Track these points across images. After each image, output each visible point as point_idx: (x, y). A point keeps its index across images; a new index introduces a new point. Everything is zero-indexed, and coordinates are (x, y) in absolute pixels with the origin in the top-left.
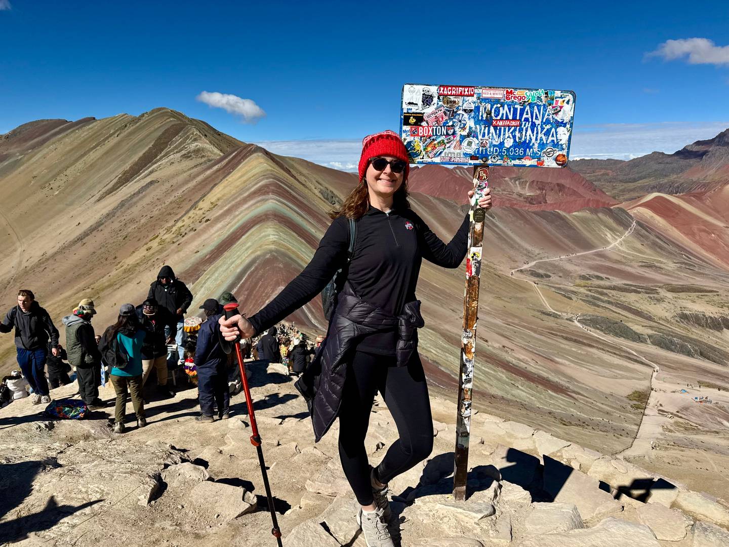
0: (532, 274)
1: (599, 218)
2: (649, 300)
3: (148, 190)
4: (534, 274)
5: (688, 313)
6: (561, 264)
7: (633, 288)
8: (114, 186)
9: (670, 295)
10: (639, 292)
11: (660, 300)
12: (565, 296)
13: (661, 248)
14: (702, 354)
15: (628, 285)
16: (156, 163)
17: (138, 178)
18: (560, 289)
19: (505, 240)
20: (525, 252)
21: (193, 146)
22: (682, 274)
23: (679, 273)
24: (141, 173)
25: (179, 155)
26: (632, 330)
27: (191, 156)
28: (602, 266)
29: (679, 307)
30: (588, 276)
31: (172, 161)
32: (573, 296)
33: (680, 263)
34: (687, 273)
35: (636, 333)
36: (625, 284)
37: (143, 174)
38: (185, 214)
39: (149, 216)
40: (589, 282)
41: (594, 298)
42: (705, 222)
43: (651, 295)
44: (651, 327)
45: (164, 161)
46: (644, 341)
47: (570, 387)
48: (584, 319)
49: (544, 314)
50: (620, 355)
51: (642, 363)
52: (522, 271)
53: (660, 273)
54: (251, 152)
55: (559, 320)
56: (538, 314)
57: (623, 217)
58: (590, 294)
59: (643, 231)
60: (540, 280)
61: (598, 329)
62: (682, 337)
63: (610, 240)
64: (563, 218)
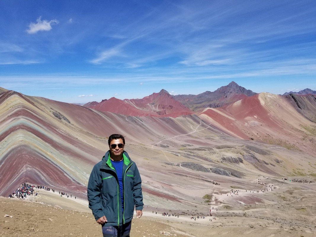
0: (161, 146)
1: (187, 119)
2: (210, 153)
4: (162, 146)
5: (225, 157)
6: (173, 141)
7: (203, 148)
9: (217, 150)
10: (206, 150)
11: (214, 153)
12: (176, 155)
13: (212, 130)
14: (232, 174)
15: (201, 147)
18: (173, 152)
19: (148, 131)
20: (158, 136)
22: (222, 141)
23: (220, 140)
26: (203, 167)
28: (190, 140)
29: (221, 155)
30: (184, 145)
32: (179, 155)
33: (221, 136)
35: (206, 169)
36: (200, 147)
40: (185, 148)
41: (188, 155)
42: (228, 119)
43: (211, 151)
44: (211, 165)
46: (209, 171)
47: (178, 197)
48: (184, 165)
49: (167, 164)
50: (199, 179)
51: (208, 181)
52: (156, 145)
53: (213, 141)
54: (11, 94)
55: (173, 166)
56: (164, 164)
57: (196, 118)
58: (186, 153)
59: (205, 124)
60: (165, 148)
61: (190, 168)
62: (224, 168)
63: (193, 129)
64: (172, 120)
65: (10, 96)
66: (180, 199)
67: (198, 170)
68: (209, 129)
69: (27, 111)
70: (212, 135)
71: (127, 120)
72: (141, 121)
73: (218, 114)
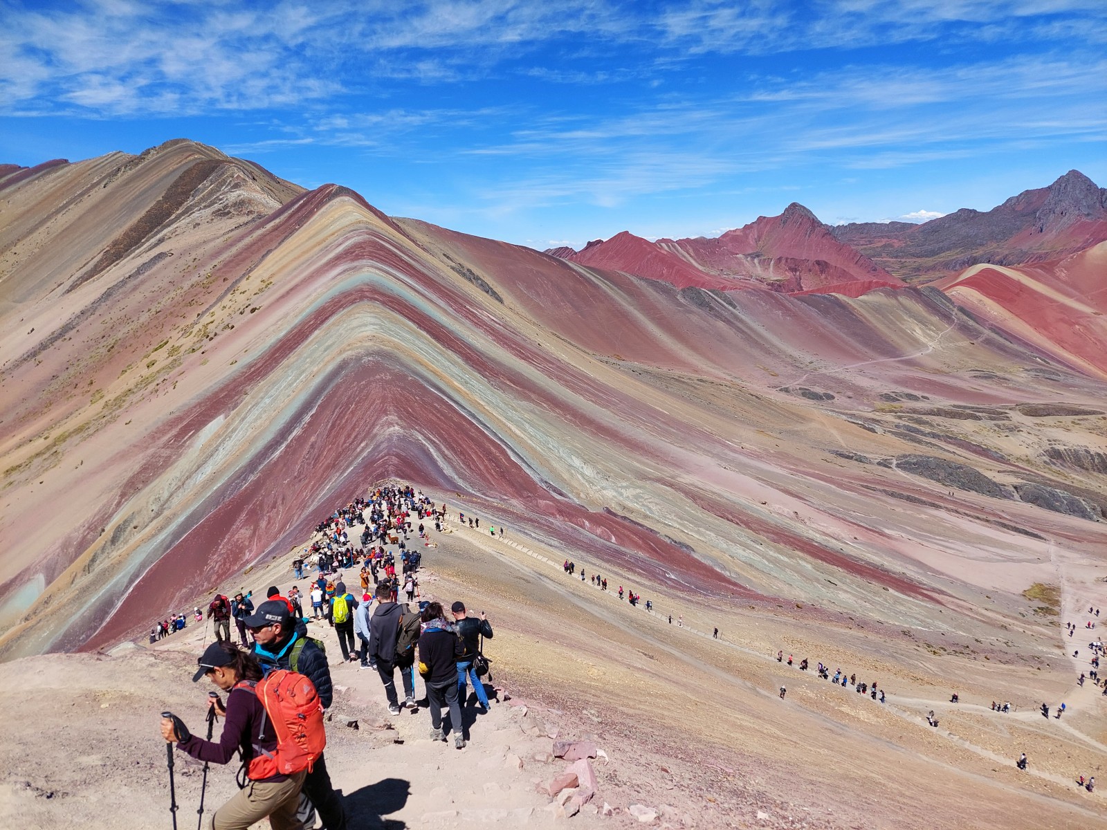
0: (804, 395)
1: (901, 304)
2: (996, 429)
3: (155, 268)
4: (806, 394)
5: (1061, 448)
6: (848, 378)
7: (968, 411)
8: (96, 266)
9: (1029, 421)
10: (979, 419)
11: (1014, 429)
12: (865, 428)
13: (1002, 348)
14: (1104, 514)
15: (959, 407)
16: (169, 225)
17: (137, 251)
18: (853, 415)
19: (756, 342)
20: (789, 360)
21: (233, 196)
22: (1041, 387)
23: (1035, 385)
24: (144, 243)
25: (209, 211)
26: (986, 477)
27: (229, 212)
28: (914, 379)
29: (1045, 439)
30: (893, 395)
31: (198, 222)
32: (877, 428)
33: (1036, 370)
34: (1048, 386)
35: (994, 483)
36: (954, 406)
37: (148, 244)
38: (215, 303)
39: (153, 310)
40: (896, 404)
41: (910, 429)
42: (1064, 308)
43: (999, 423)
45: (183, 222)
46: (1008, 496)
47: (925, 580)
48: (907, 463)
49: (842, 455)
50: (987, 521)
51: (1027, 533)
52: (786, 390)
53: (1007, 387)
54: (331, 196)
55: (866, 465)
56: (831, 457)
57: (938, 300)
58: (902, 423)
59: (971, 323)
60: (821, 403)
61: (932, 479)
62: (1066, 488)
63: (923, 339)
64: (843, 306)
65: (330, 200)
66: (934, 590)
67: (964, 487)
68: (988, 342)
69: (383, 248)
70: (999, 364)
71: (682, 301)
72: (731, 304)
73: (1022, 288)
